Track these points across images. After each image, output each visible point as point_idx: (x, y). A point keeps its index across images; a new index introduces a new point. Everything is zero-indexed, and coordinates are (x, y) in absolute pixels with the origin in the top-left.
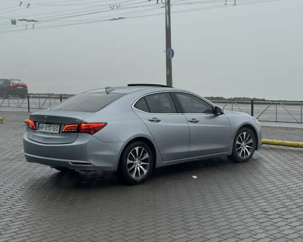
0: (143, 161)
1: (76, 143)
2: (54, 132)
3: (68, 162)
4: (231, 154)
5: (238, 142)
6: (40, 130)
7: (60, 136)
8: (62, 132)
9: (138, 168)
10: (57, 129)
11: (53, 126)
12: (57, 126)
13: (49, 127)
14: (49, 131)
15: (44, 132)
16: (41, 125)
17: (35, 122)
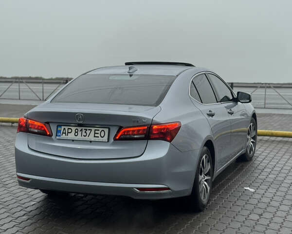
1: (145, 157)
2: (97, 139)
3: (133, 188)
4: (245, 151)
5: (248, 136)
6: (64, 136)
7: (113, 144)
8: (115, 139)
10: (103, 135)
11: (93, 129)
12: (101, 129)
13: (84, 131)
14: (83, 138)
15: (73, 140)
16: (64, 129)
17: (48, 123)
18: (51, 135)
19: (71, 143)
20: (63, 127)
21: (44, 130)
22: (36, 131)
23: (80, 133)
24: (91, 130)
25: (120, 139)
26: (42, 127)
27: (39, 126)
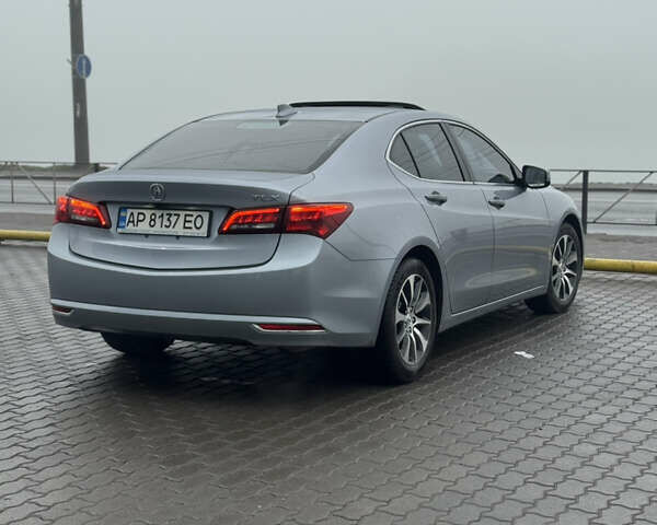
0: (420, 315)
1: (276, 265)
2: (188, 232)
3: (251, 323)
4: (545, 291)
5: (555, 262)
6: (130, 228)
7: (213, 243)
8: (221, 232)
9: (412, 335)
10: (199, 223)
11: (182, 214)
12: (195, 214)
13: (166, 217)
14: (165, 231)
15: (147, 235)
16: (132, 214)
17: (103, 204)
18: (108, 227)
19: (142, 241)
20: (129, 211)
21: (98, 217)
22: (83, 219)
23: (158, 221)
24: (179, 215)
25: (230, 232)
26: (94, 212)
27: (88, 210)
